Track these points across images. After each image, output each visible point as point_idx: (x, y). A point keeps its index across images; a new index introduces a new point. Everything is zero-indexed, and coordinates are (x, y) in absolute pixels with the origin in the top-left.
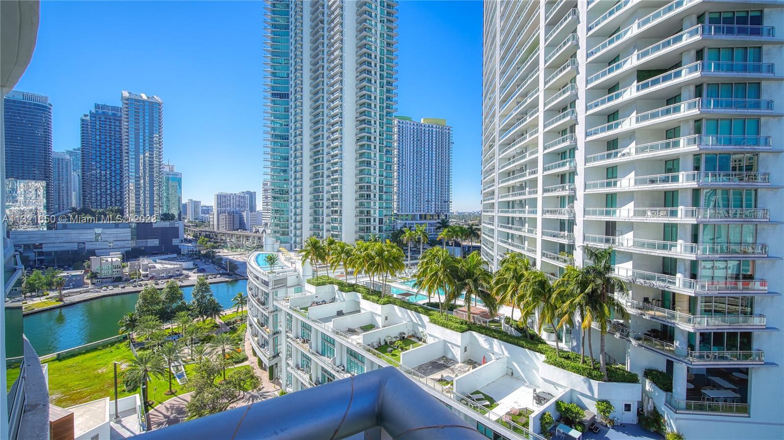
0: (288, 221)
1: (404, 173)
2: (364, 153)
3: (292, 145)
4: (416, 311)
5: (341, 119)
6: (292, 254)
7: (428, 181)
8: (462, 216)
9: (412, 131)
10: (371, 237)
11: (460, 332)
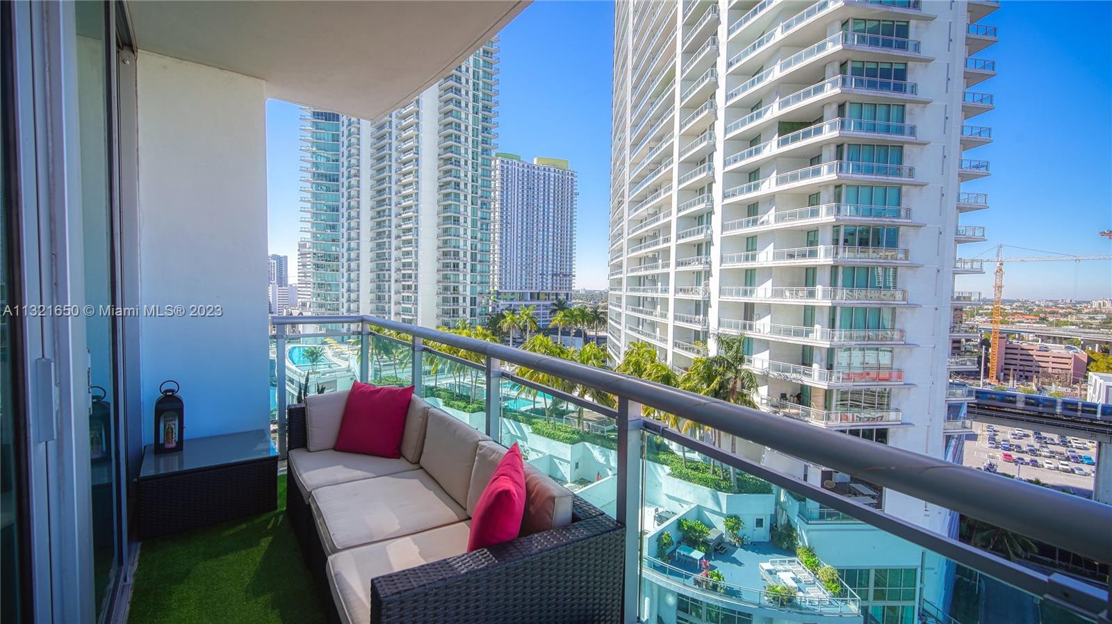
0: (337, 300)
1: (509, 234)
2: (450, 205)
3: (344, 190)
4: (515, 419)
5: (416, 156)
6: (344, 348)
7: (543, 246)
8: (590, 296)
9: (520, 174)
10: (459, 324)
11: (570, 444)
